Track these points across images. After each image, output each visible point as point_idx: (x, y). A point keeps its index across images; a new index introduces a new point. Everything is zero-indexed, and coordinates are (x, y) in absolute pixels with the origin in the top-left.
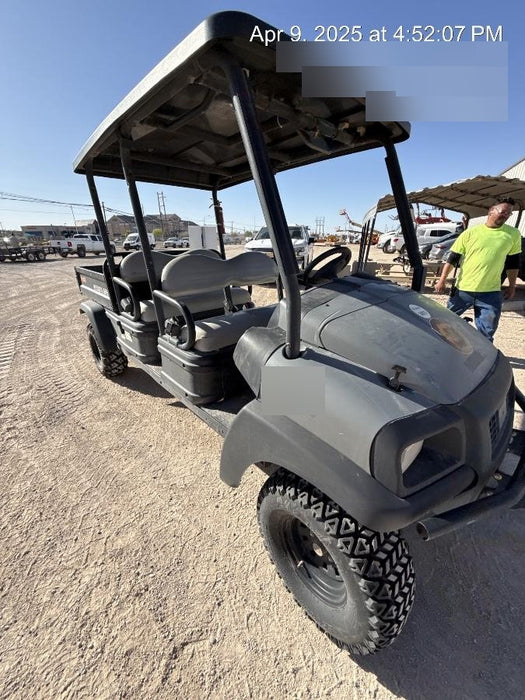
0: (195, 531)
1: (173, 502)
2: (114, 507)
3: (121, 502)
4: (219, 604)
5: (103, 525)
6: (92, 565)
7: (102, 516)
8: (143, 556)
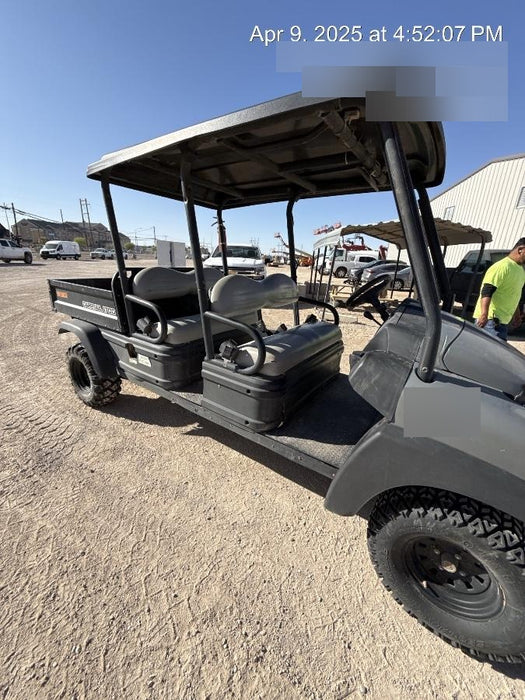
0: (285, 572)
1: (243, 543)
2: (178, 562)
3: (183, 553)
4: (349, 648)
5: (175, 586)
6: (185, 637)
7: (168, 574)
8: (241, 612)
